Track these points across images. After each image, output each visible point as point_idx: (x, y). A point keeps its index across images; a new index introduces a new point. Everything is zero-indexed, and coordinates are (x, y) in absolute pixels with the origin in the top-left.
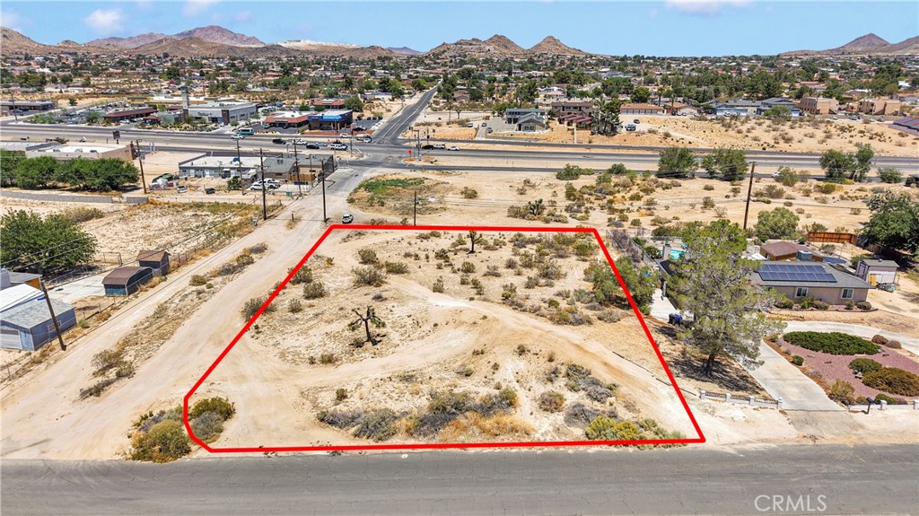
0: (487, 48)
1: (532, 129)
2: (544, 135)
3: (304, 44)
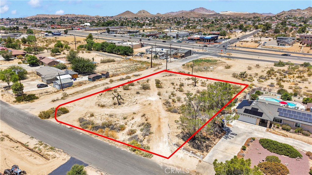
0: (304, 12)
1: (284, 45)
2: (287, 48)
3: (228, 13)
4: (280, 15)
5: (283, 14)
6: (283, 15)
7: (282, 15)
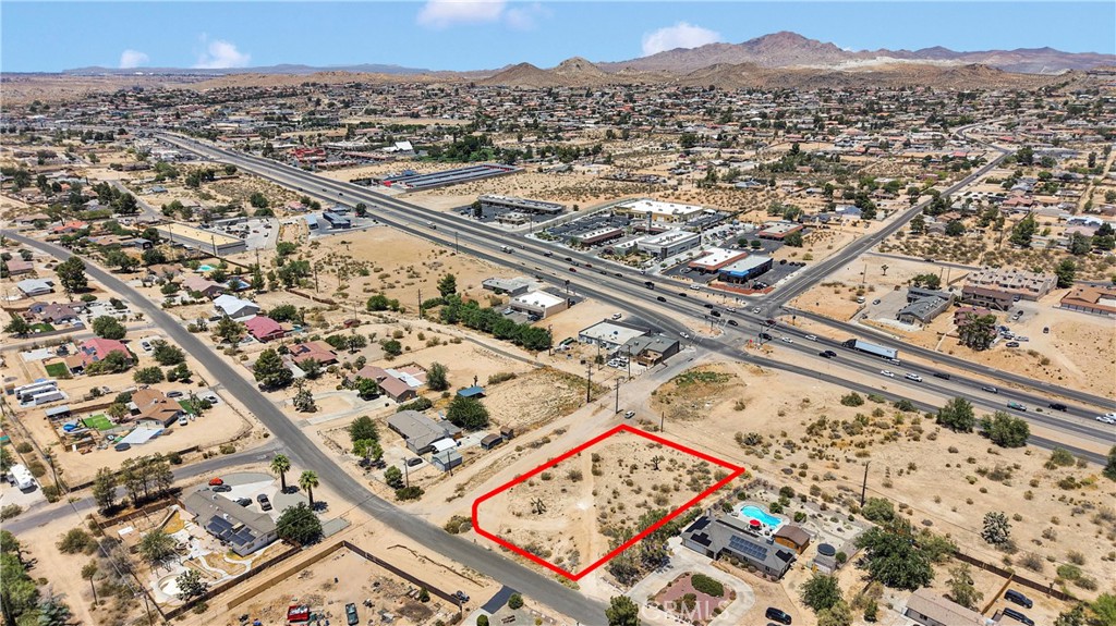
4: (1054, 89)
5: (1067, 83)
6: (1067, 87)
7: (1064, 85)
